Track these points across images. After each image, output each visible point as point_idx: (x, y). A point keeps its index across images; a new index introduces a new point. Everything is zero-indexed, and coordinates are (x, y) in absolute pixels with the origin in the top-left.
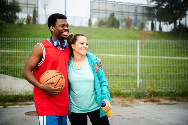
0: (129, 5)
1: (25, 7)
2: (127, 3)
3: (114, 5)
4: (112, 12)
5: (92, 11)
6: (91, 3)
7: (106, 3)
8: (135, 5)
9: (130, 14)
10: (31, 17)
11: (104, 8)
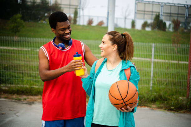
0: (178, 6)
1: (67, 8)
2: (178, 4)
3: (162, 6)
4: (158, 14)
5: (137, 12)
6: (136, 4)
7: (153, 4)
8: (186, 6)
9: (179, 15)
10: (71, 18)
11: (151, 10)
